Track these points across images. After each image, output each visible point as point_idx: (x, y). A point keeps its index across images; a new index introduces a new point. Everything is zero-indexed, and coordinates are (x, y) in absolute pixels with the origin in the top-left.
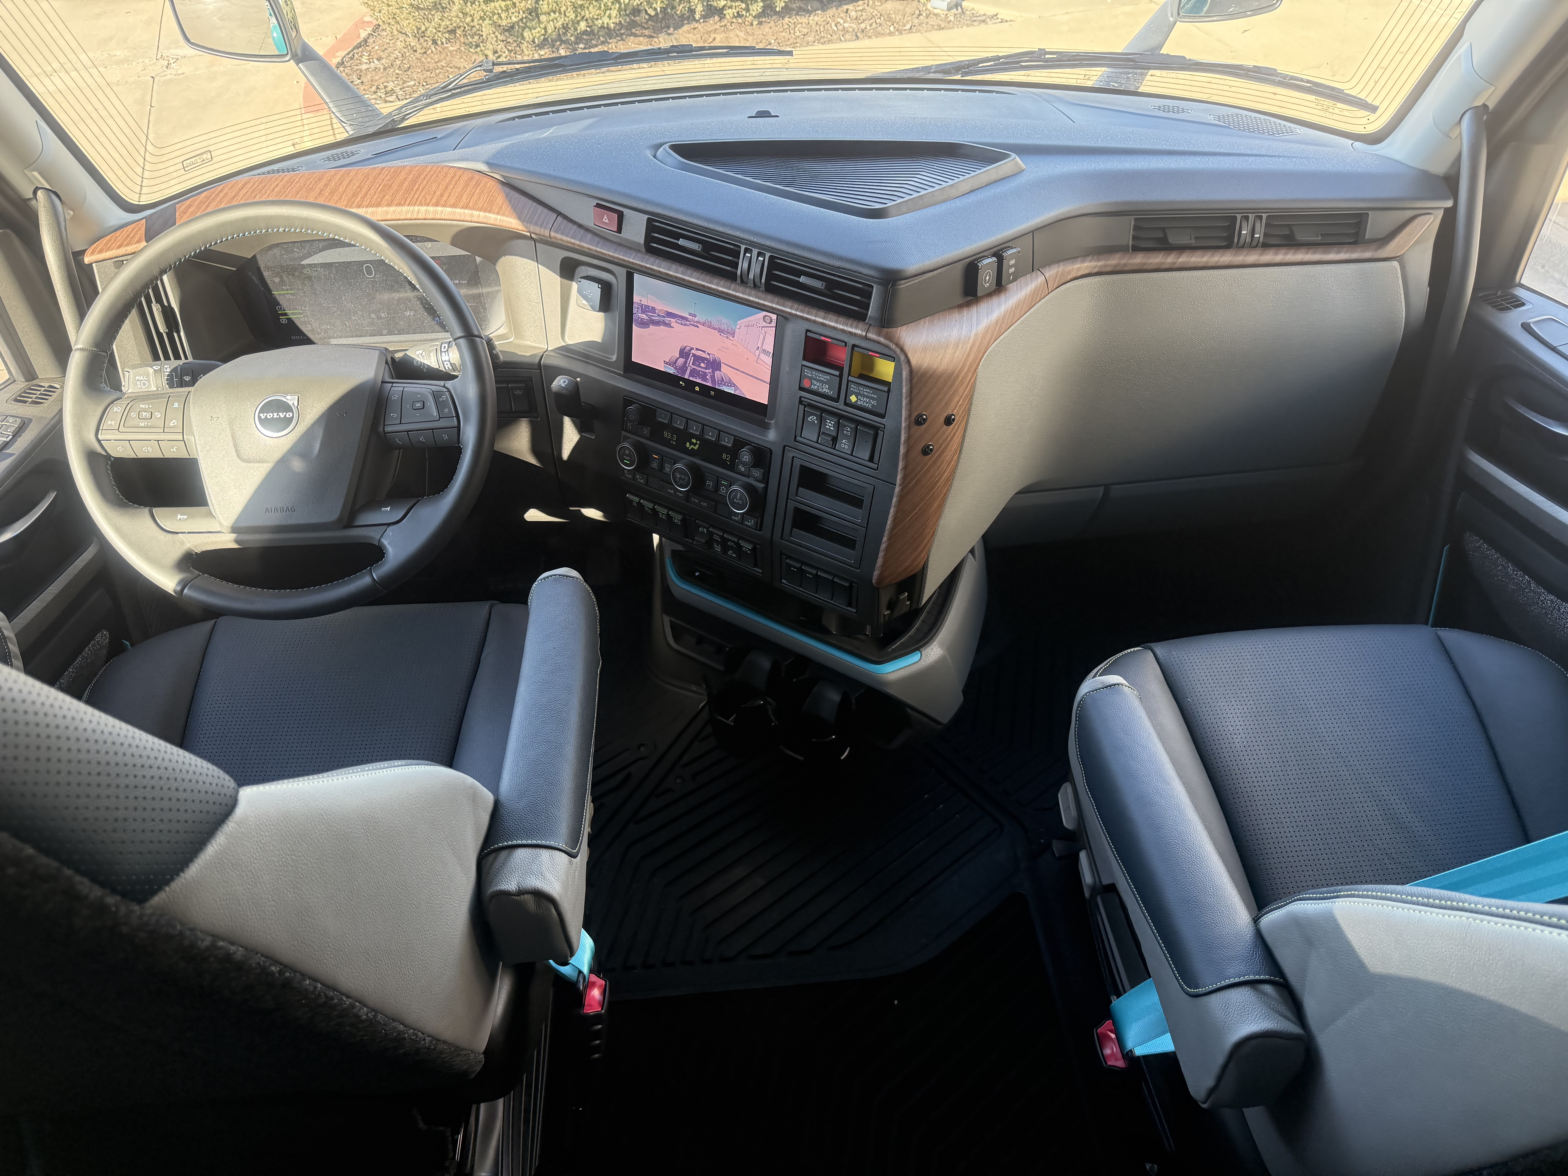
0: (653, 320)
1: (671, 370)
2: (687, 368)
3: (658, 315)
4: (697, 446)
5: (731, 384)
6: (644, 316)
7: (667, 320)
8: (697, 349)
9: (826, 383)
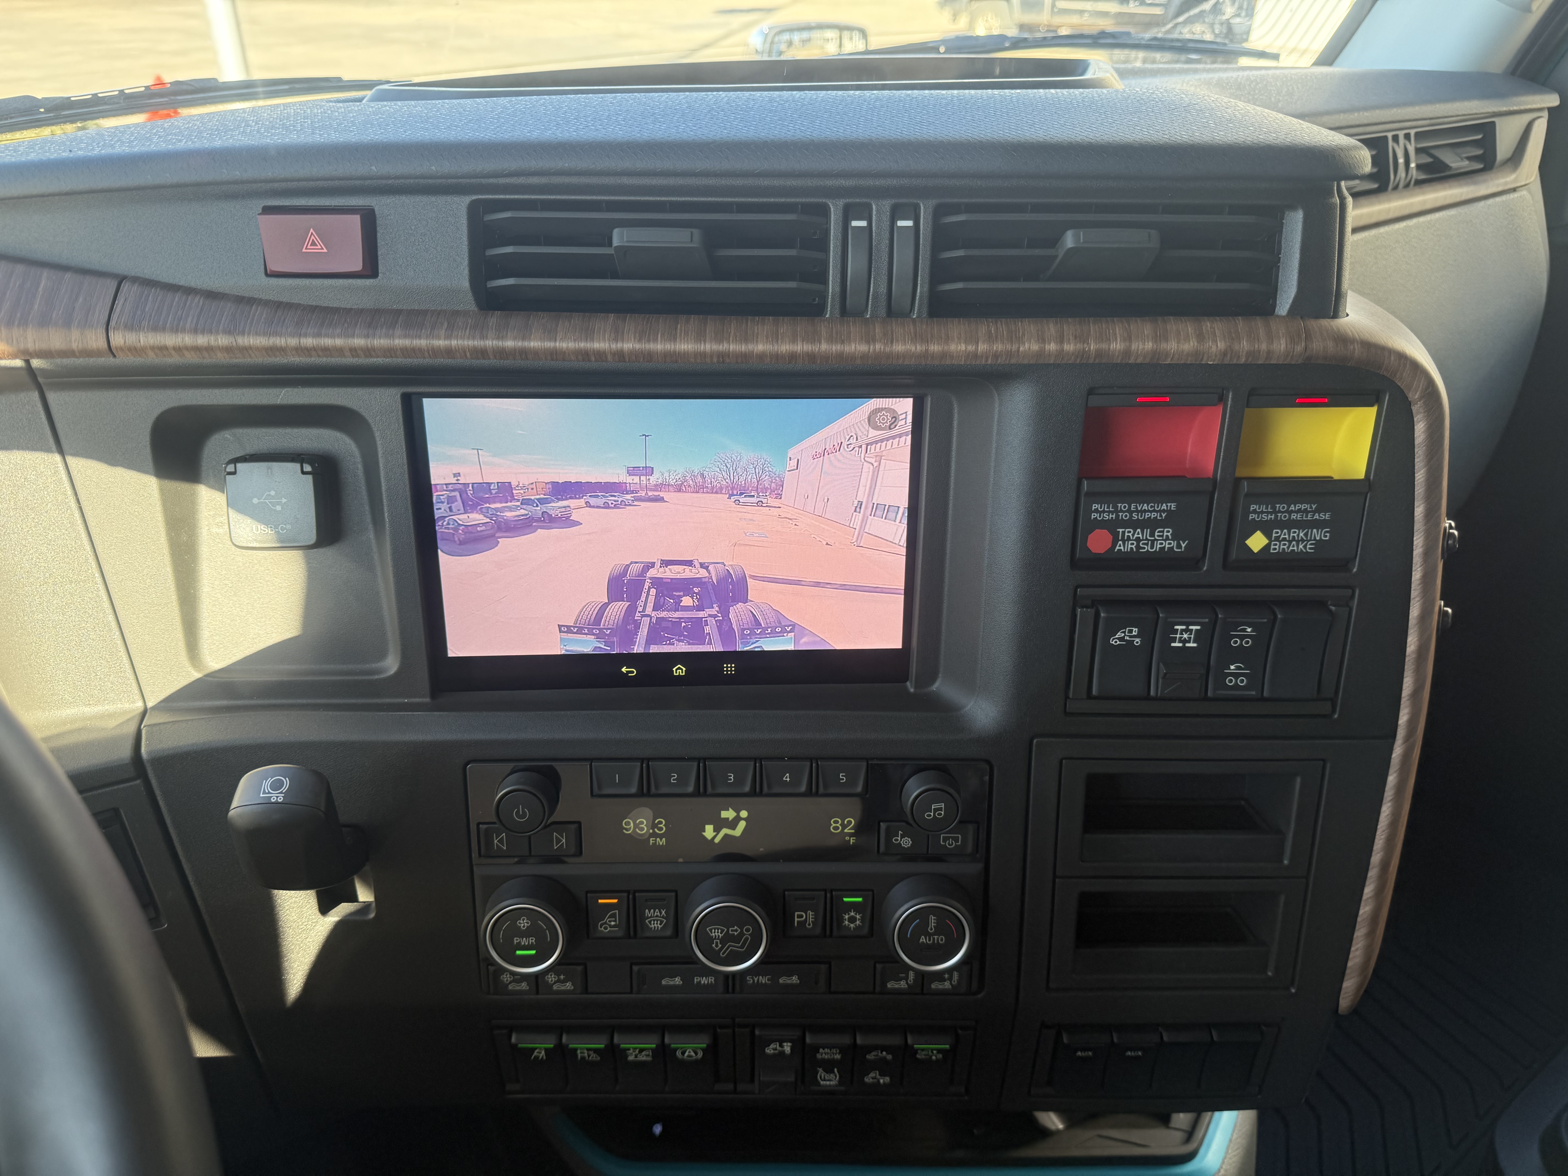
0: (507, 522)
1: (586, 645)
2: (637, 625)
3: (526, 502)
4: (742, 825)
5: (783, 627)
6: (476, 518)
7: (556, 507)
8: (666, 563)
9: (1163, 524)
